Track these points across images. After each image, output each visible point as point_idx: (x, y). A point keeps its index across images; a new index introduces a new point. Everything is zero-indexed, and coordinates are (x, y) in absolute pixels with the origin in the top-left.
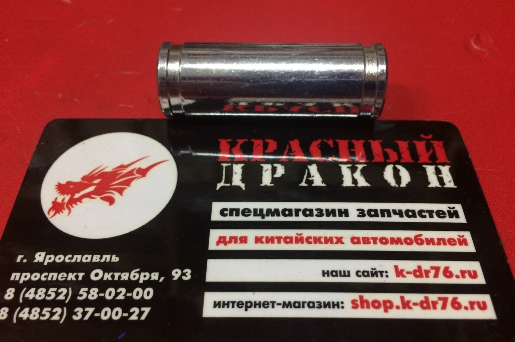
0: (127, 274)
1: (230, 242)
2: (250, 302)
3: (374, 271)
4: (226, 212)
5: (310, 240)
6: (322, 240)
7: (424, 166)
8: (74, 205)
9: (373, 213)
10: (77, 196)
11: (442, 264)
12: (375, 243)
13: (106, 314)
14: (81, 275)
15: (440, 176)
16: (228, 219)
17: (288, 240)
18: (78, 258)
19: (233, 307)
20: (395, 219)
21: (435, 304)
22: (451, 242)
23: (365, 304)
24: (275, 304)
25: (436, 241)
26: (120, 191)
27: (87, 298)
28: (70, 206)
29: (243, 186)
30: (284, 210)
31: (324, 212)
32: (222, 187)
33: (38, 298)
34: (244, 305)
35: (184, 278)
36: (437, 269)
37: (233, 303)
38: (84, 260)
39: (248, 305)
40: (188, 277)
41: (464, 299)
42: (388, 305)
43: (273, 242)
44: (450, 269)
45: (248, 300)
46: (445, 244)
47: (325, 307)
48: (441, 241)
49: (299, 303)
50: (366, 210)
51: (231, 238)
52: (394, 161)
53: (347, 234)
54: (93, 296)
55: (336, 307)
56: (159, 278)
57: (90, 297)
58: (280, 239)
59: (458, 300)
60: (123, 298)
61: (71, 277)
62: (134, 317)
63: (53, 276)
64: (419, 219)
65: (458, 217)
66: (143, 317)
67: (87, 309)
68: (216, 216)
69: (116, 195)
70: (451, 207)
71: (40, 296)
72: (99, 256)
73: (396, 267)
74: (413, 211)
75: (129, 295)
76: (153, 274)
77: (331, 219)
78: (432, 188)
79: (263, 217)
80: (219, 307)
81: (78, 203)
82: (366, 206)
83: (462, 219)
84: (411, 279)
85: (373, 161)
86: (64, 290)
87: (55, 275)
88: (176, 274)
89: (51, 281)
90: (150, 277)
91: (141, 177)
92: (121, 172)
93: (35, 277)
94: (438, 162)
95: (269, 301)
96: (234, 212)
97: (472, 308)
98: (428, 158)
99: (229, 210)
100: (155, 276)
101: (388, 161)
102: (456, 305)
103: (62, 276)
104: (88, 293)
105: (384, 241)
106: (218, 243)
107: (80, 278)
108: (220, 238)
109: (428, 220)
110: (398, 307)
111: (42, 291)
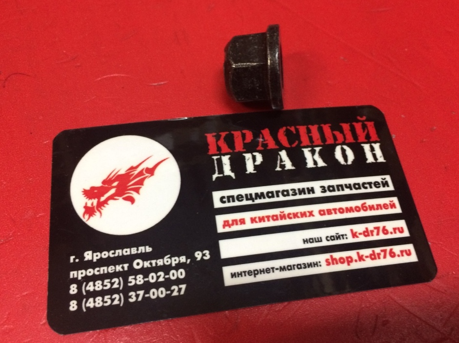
0: (161, 260)
1: (233, 224)
2: (257, 270)
3: (337, 235)
4: (224, 200)
5: (291, 216)
6: (299, 215)
7: (362, 145)
8: (102, 207)
9: (331, 188)
10: (103, 199)
11: (381, 224)
12: (336, 213)
13: (154, 294)
14: (126, 266)
15: (374, 152)
16: (227, 205)
17: (275, 217)
18: (119, 252)
19: (245, 275)
20: (347, 192)
21: (379, 254)
22: (385, 206)
23: (335, 262)
24: (274, 269)
25: (375, 207)
26: (137, 190)
27: (136, 284)
28: (99, 209)
29: (233, 175)
30: (268, 193)
31: (297, 192)
32: (217, 178)
33: (97, 289)
34: (253, 273)
35: (205, 258)
36: (377, 228)
37: (245, 272)
38: (125, 254)
39: (255, 273)
40: (207, 257)
41: (397, 249)
42: (349, 260)
43: (264, 221)
44: (387, 228)
45: (255, 269)
46: (381, 209)
47: (309, 267)
48: (379, 207)
49: (290, 266)
50: (326, 186)
51: (233, 221)
52: (341, 142)
53: (315, 208)
54: (140, 281)
55: (316, 266)
56: (187, 260)
57: (138, 283)
58: (269, 217)
59: (394, 251)
60: (163, 280)
61: (119, 268)
62: (175, 294)
63: (104, 270)
64: (363, 191)
65: (388, 186)
66: (182, 292)
67: (138, 292)
68: (217, 204)
69: (134, 195)
70: (383, 178)
71: (99, 287)
72: (135, 249)
73: (352, 230)
74: (358, 184)
75: (167, 276)
76: (181, 258)
77: (303, 196)
78: (370, 163)
79: (253, 201)
80: (236, 277)
81: (105, 205)
82: (326, 183)
83: (391, 188)
84: (362, 239)
85: (326, 143)
86: (116, 280)
87: (105, 268)
88: (198, 255)
89: (104, 274)
90: (180, 261)
91: (151, 176)
92: (132, 173)
93: (90, 272)
94: (371, 140)
95: (270, 267)
96: (231, 199)
97: (403, 255)
98: (364, 138)
99: (226, 198)
100: (183, 259)
101: (337, 142)
102: (392, 254)
103: (111, 269)
104: (135, 279)
105: (341, 211)
106: (224, 226)
107: (126, 269)
108: (225, 222)
109: (369, 190)
110: (356, 261)
111: (99, 283)
